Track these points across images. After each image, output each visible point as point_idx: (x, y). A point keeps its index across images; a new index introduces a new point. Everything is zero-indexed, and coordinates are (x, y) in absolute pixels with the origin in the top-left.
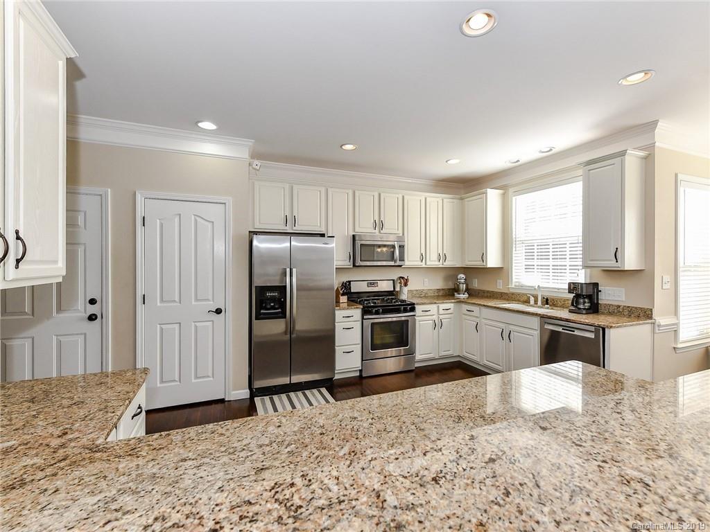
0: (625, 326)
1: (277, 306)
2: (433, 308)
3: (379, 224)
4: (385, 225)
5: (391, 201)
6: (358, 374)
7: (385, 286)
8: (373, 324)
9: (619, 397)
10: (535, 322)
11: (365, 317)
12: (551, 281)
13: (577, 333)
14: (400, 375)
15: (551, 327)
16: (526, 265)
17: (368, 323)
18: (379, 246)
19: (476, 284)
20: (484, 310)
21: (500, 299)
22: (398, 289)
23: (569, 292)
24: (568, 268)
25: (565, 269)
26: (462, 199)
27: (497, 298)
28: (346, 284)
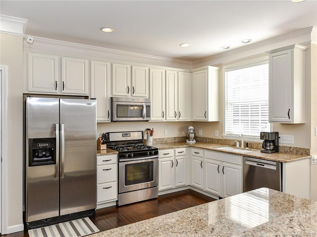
0: (294, 161)
1: (48, 155)
2: (171, 151)
3: (131, 90)
4: (136, 90)
5: (140, 72)
6: (115, 204)
7: (136, 136)
8: (126, 166)
9: (291, 215)
10: (240, 160)
11: (120, 160)
12: (250, 131)
13: (266, 166)
14: (147, 203)
15: (250, 163)
16: (234, 120)
17: (122, 165)
18: (132, 106)
19: (201, 133)
20: (207, 152)
21: (217, 144)
22: (145, 138)
23: (261, 139)
24: (260, 122)
25: (259, 123)
26: (191, 72)
27: (215, 143)
28: (105, 135)
